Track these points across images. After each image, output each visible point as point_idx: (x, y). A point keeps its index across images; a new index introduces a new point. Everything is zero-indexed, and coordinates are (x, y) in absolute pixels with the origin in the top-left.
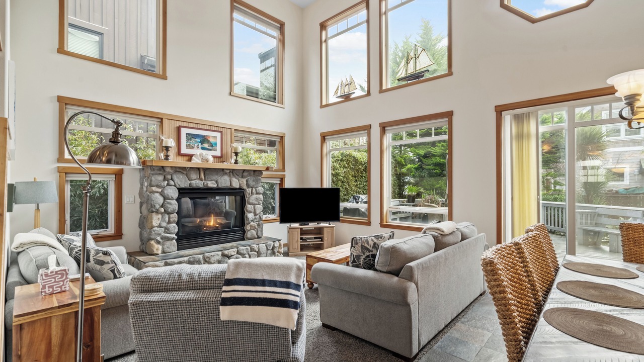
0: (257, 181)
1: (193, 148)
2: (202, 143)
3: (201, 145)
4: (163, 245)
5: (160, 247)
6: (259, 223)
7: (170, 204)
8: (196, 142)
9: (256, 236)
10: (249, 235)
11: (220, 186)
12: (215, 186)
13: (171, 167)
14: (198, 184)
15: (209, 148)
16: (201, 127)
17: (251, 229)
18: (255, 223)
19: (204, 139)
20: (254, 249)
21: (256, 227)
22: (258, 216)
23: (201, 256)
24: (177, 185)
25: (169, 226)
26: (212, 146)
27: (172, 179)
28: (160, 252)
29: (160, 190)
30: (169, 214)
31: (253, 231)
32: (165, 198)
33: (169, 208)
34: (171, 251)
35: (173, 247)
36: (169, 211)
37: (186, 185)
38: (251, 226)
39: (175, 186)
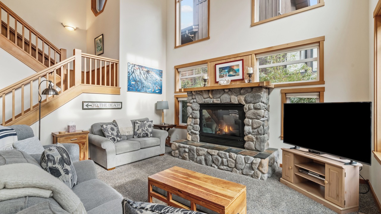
0: (255, 97)
1: (223, 77)
2: (229, 72)
3: (228, 73)
4: (192, 136)
5: (190, 137)
6: (257, 137)
7: (194, 113)
8: (225, 72)
9: (254, 149)
10: (246, 145)
11: (222, 102)
12: (219, 102)
13: (194, 91)
14: (208, 101)
15: (234, 74)
16: (229, 60)
17: (248, 141)
18: (253, 136)
19: (230, 69)
20: (231, 156)
21: (255, 140)
22: (256, 130)
23: (195, 148)
24: (198, 102)
25: (194, 125)
26: (236, 72)
27: (195, 99)
28: (190, 139)
29: (191, 105)
30: (195, 119)
31: (252, 143)
32: (193, 110)
33: (194, 115)
34: (195, 141)
35: (196, 139)
36: (193, 117)
37: (202, 102)
38: (248, 138)
39: (197, 102)
